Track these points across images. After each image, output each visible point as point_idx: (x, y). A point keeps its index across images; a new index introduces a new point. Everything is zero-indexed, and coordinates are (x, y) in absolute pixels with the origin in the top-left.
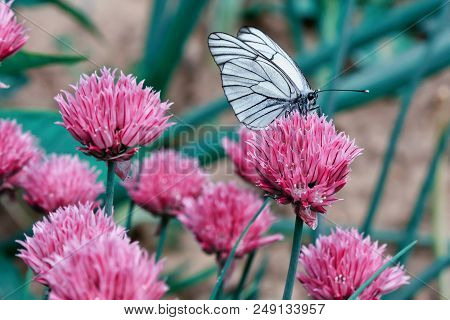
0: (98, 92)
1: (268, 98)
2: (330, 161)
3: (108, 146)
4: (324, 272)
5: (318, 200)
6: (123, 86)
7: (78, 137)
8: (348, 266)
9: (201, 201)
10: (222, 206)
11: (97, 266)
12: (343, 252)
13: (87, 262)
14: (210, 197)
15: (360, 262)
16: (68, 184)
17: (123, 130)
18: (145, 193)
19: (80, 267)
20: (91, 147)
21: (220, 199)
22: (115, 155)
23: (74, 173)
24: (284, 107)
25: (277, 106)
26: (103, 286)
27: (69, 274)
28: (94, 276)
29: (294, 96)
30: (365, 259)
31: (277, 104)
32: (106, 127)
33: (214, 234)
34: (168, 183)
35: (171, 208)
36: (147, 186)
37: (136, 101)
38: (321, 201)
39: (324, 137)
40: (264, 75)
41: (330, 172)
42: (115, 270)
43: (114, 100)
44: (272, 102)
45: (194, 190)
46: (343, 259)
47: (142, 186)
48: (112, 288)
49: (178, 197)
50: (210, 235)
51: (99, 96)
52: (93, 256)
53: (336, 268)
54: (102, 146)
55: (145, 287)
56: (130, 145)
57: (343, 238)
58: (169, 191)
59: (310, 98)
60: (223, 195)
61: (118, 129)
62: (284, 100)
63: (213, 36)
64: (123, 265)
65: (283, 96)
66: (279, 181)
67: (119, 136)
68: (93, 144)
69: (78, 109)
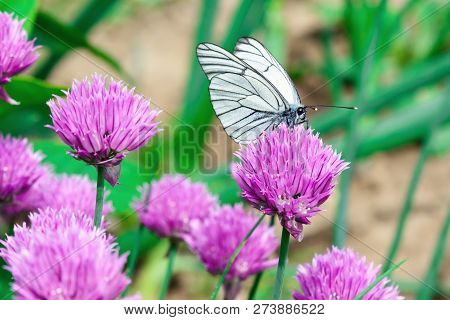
0: (88, 97)
1: (256, 111)
2: (316, 173)
3: (97, 150)
4: (319, 290)
5: (302, 210)
6: (113, 92)
7: (67, 141)
8: (342, 284)
9: (207, 222)
10: (227, 227)
11: (59, 258)
12: (337, 271)
13: (50, 253)
14: (216, 218)
15: (354, 281)
16: (77, 203)
17: (112, 135)
18: (154, 215)
19: (43, 258)
20: (80, 151)
21: (226, 222)
22: (103, 160)
23: (83, 192)
24: (273, 120)
25: (266, 119)
26: (65, 277)
27: (32, 266)
28: (56, 268)
29: (282, 109)
30: (360, 278)
31: (265, 117)
32: (95, 131)
33: (219, 255)
34: (177, 206)
35: (179, 231)
36: (156, 208)
37: (126, 107)
38: (305, 212)
39: (309, 150)
40: (251, 89)
41: (314, 184)
42: (77, 261)
43: (103, 105)
44: (261, 115)
45: (202, 213)
46: (337, 278)
47: (151, 208)
48: (73, 278)
49: (185, 220)
50: (214, 256)
51: (88, 101)
52: (55, 247)
53: (330, 286)
54: (90, 150)
55: (107, 279)
56: (118, 150)
57: (338, 257)
58: (177, 214)
59: (300, 113)
60: (228, 217)
61: (107, 133)
62: (272, 113)
63: (201, 46)
64: (86, 256)
65: (271, 109)
66: (263, 191)
67: (108, 141)
68: (82, 148)
69: (68, 113)
